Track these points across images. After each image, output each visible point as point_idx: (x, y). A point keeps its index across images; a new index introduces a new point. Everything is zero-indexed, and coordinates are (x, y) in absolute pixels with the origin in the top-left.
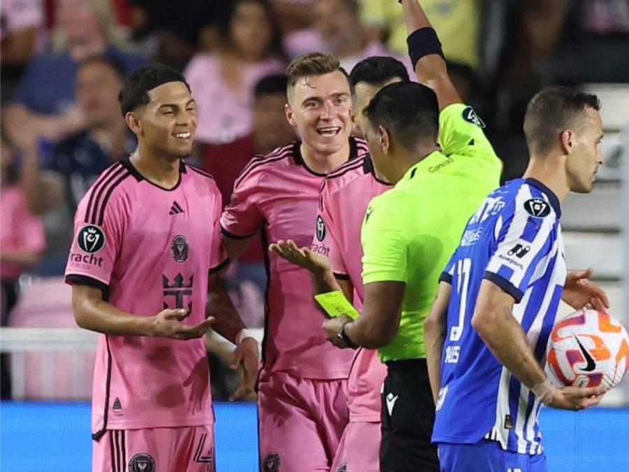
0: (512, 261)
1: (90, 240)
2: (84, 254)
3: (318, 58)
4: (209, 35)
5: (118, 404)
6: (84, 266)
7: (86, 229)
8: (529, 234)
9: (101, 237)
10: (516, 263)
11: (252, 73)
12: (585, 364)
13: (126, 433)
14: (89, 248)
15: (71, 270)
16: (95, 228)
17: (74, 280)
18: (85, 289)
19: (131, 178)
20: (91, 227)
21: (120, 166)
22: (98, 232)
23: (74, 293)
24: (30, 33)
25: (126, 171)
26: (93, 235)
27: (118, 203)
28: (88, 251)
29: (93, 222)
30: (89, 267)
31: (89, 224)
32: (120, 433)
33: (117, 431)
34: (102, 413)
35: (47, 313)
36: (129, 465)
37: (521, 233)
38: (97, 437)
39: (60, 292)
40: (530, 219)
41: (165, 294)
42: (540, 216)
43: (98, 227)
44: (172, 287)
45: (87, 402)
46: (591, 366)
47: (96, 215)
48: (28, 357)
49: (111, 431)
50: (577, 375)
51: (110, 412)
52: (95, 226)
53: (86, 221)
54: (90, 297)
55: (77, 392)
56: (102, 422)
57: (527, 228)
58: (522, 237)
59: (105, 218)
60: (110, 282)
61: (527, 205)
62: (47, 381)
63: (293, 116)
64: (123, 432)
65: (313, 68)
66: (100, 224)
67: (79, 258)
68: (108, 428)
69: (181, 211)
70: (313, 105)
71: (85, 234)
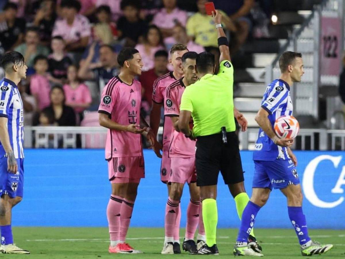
0: (268, 102)
1: (107, 100)
2: (105, 104)
3: (181, 46)
4: (141, 38)
5: (115, 150)
6: (105, 108)
7: (106, 97)
8: (276, 95)
9: (110, 100)
10: (269, 103)
11: (154, 50)
12: (287, 127)
13: (118, 158)
14: (106, 103)
15: (100, 108)
16: (109, 97)
17: (101, 112)
18: (104, 115)
19: (119, 82)
20: (107, 96)
21: (116, 78)
22: (110, 98)
23: (100, 115)
24: (87, 38)
25: (117, 80)
26: (108, 99)
27: (116, 89)
28: (106, 104)
29: (108, 95)
30: (106, 108)
31: (107, 95)
32: (116, 159)
33: (115, 158)
34: (110, 152)
35: (92, 122)
36: (119, 168)
37: (273, 95)
38: (109, 160)
39: (96, 115)
40: (276, 92)
41: (129, 116)
42: (280, 91)
43: (110, 97)
44: (132, 114)
45: (104, 149)
46: (289, 128)
47: (109, 92)
48: (86, 135)
49: (113, 158)
50: (285, 131)
51: (113, 153)
52: (109, 96)
53: (106, 94)
54: (105, 117)
55: (101, 146)
56: (110, 155)
57: (275, 94)
58: (273, 96)
59: (112, 93)
60: (111, 113)
61: (276, 88)
62: (92, 143)
63: (172, 62)
64: (117, 158)
65: (180, 48)
66: (110, 95)
67: (103, 105)
68: (113, 157)
69: (133, 92)
70: (179, 59)
71: (106, 98)
